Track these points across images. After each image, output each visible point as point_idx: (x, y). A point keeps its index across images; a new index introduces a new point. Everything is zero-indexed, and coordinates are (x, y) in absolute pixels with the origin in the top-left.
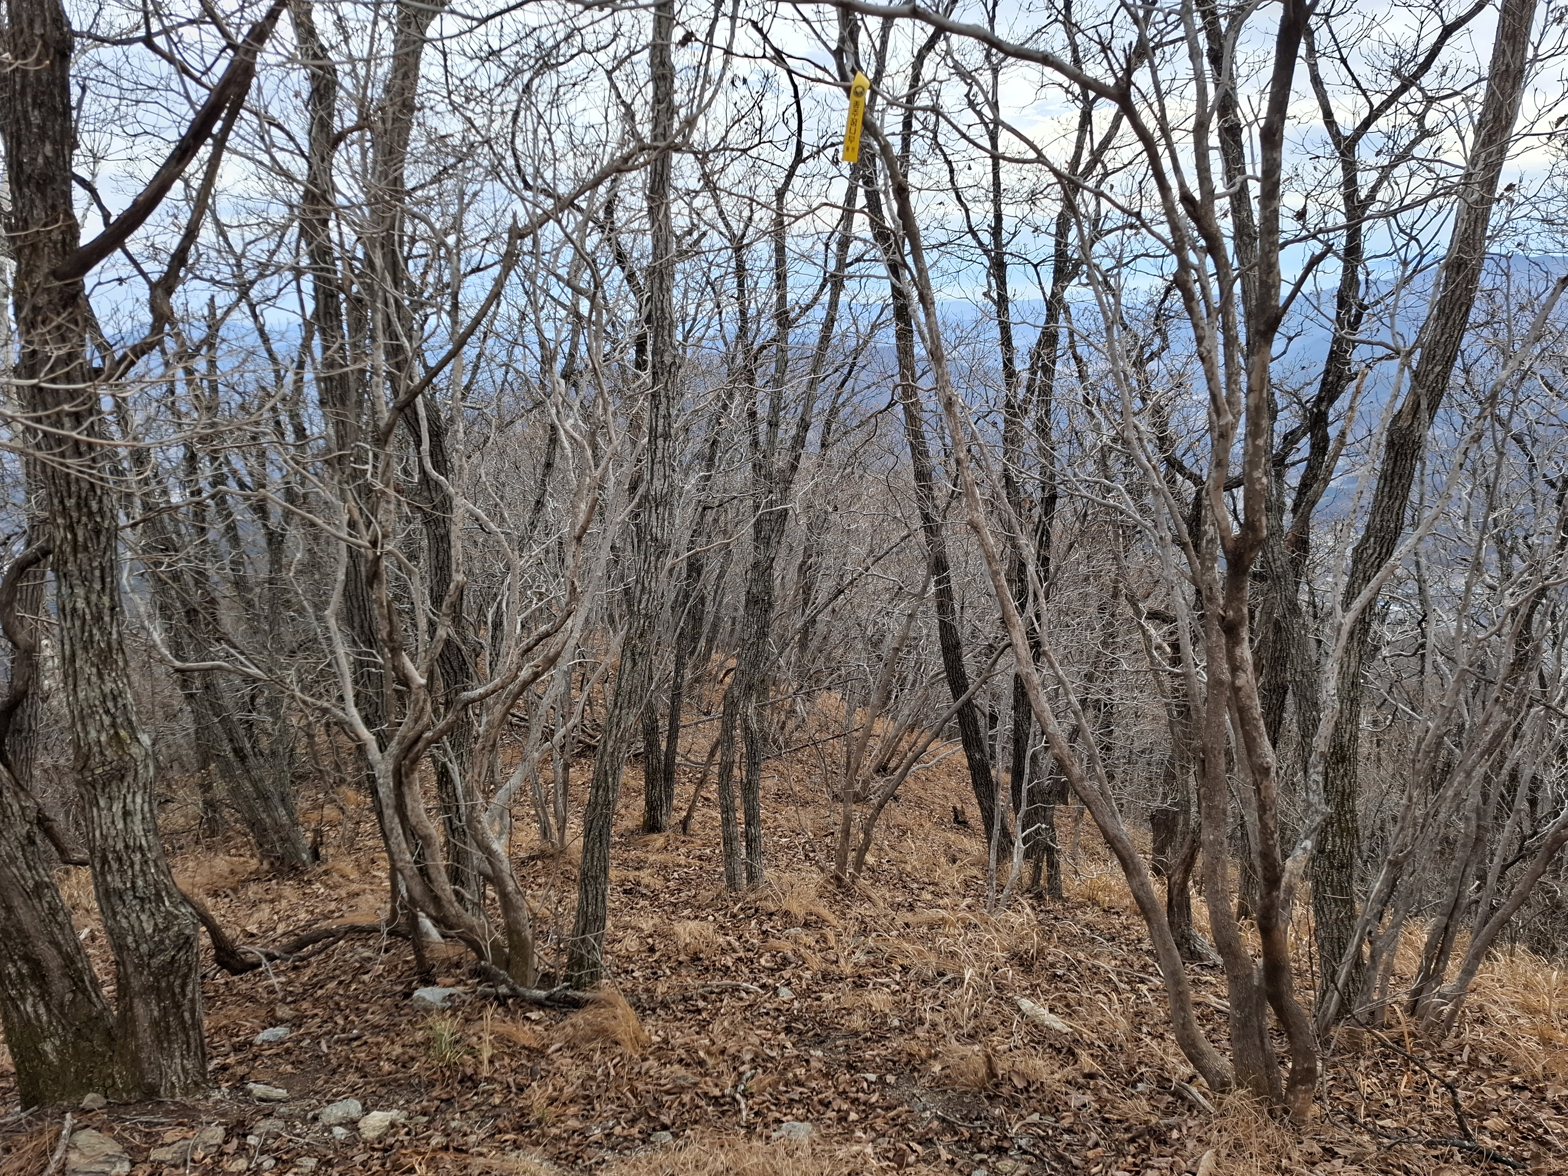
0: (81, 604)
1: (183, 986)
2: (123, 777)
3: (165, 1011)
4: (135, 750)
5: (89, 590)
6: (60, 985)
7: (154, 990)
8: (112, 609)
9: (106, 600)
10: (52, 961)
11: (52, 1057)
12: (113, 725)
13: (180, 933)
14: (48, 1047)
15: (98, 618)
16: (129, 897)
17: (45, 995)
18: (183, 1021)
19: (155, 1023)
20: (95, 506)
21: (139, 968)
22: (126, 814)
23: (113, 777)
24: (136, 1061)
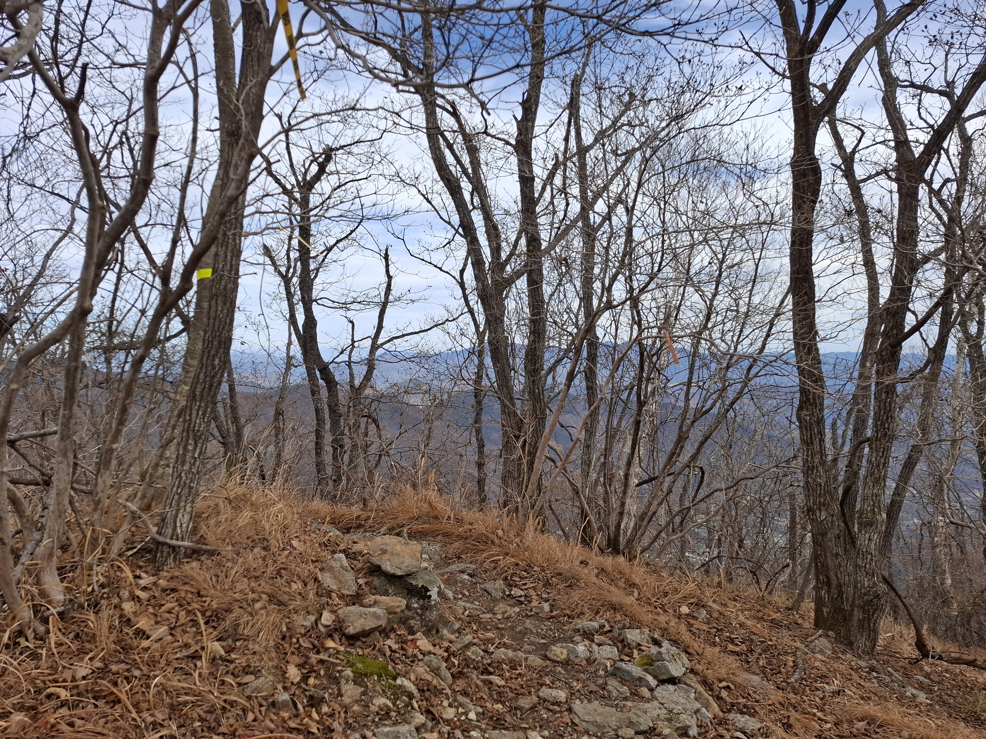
0: (873, 459)
1: (874, 613)
2: (872, 526)
3: (864, 618)
4: (878, 517)
5: (877, 455)
6: (834, 591)
7: (862, 608)
8: (884, 464)
9: (883, 460)
10: (834, 581)
11: (825, 614)
12: (873, 505)
13: (876, 592)
14: (825, 610)
15: (878, 466)
16: (863, 569)
17: (829, 592)
18: (870, 626)
19: (860, 621)
20: (886, 426)
21: (860, 597)
22: (870, 539)
23: (868, 524)
24: (849, 630)
